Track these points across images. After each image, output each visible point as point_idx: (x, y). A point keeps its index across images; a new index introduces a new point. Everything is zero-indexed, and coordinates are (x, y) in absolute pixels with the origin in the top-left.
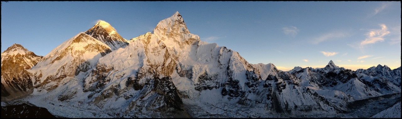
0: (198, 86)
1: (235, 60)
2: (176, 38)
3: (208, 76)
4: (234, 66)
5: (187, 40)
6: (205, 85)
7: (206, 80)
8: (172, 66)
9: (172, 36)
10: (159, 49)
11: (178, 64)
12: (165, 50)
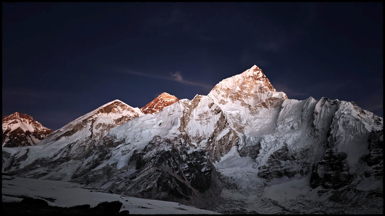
0: (265, 170)
1: (343, 117)
2: (246, 101)
3: (290, 152)
4: (341, 128)
5: (265, 101)
6: (279, 169)
7: (285, 160)
8: (230, 140)
9: (240, 98)
10: (210, 115)
11: (241, 138)
12: (219, 115)
